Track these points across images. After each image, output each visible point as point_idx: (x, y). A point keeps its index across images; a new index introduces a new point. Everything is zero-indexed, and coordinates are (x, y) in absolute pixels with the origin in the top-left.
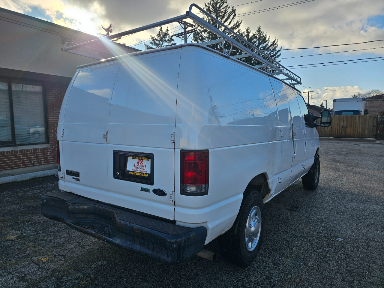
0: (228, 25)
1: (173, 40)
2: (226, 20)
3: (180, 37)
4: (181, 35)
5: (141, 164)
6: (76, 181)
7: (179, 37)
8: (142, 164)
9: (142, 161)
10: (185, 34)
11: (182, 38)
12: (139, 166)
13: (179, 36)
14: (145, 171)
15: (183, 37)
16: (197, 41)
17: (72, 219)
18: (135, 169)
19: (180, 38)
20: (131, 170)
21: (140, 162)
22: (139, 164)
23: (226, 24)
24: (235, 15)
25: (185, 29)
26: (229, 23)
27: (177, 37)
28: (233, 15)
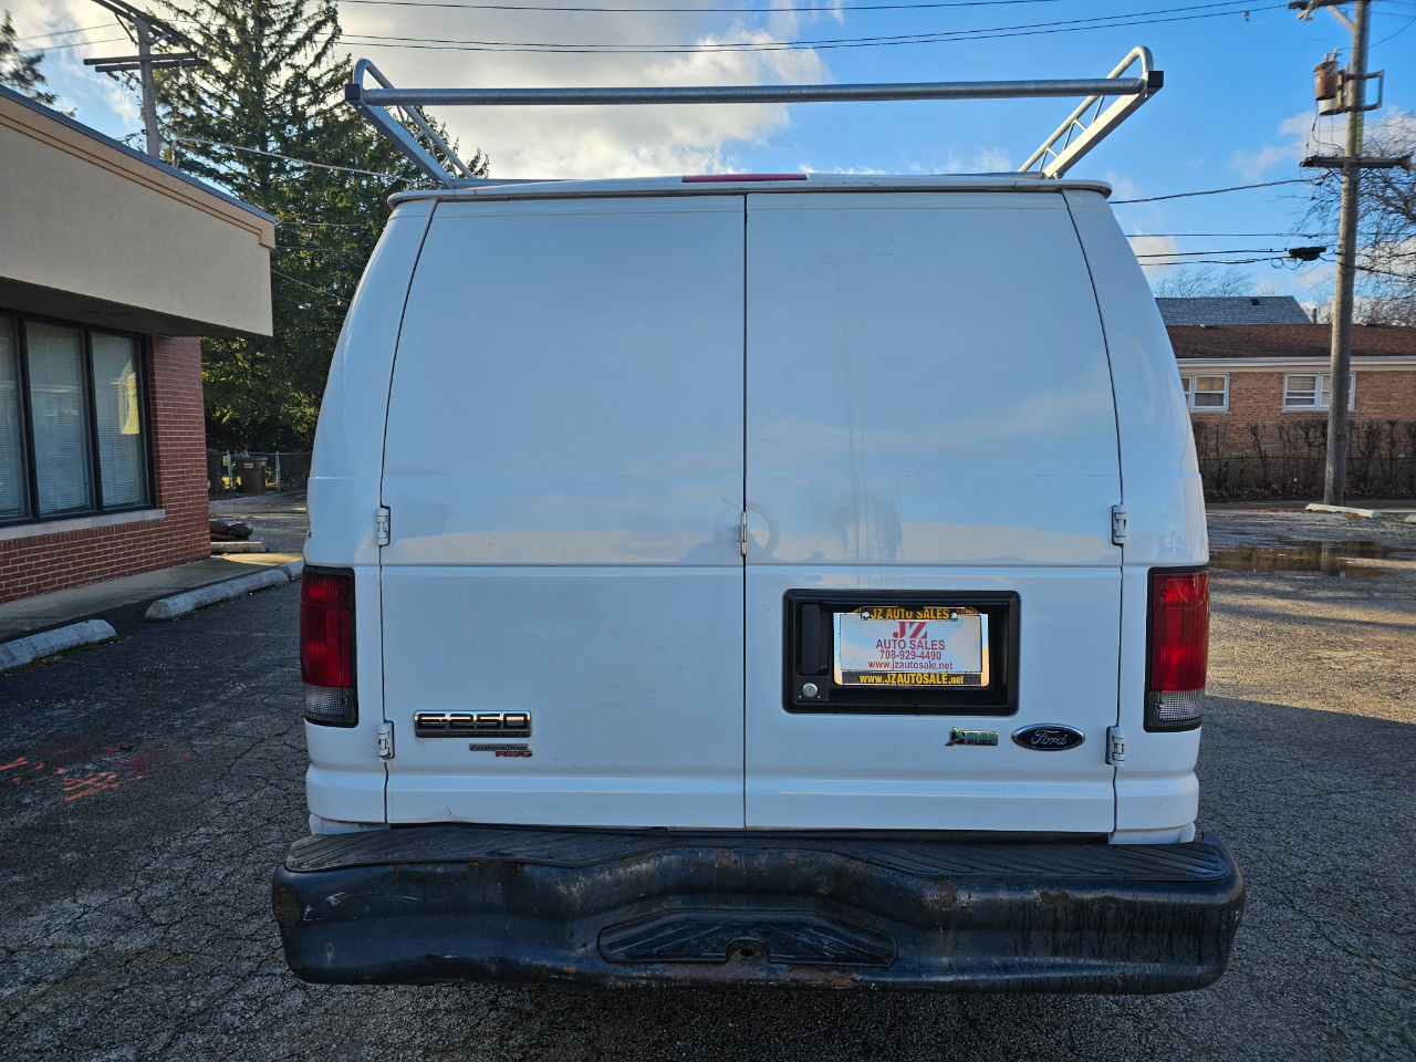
0: (309, 68)
1: (40, 78)
2: (300, 44)
3: (117, 73)
4: (123, 69)
5: (914, 635)
6: (502, 758)
7: (111, 75)
8: (925, 636)
9: (922, 625)
10: (147, 66)
11: (128, 81)
12: (908, 648)
13: (109, 71)
14: (946, 666)
15: (131, 75)
16: (171, 104)
17: (584, 945)
18: (885, 660)
19: (117, 78)
20: (868, 669)
21: (910, 632)
22: (907, 638)
23: (303, 58)
24: (338, 31)
25: (145, 46)
26: (311, 60)
27: (98, 70)
28: (328, 29)
